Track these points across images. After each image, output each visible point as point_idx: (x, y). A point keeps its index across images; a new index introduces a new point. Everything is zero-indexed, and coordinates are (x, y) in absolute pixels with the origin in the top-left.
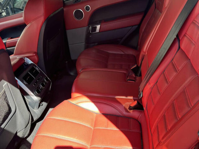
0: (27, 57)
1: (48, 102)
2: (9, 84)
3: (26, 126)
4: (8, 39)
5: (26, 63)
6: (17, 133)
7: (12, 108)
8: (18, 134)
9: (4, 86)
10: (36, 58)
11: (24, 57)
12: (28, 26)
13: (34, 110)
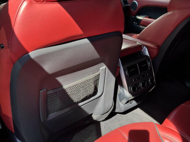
0: (147, 47)
1: (139, 103)
2: (107, 69)
3: (103, 114)
4: (146, 17)
5: (142, 53)
6: (92, 114)
7: (98, 92)
8: (93, 116)
9: (101, 68)
10: (155, 52)
11: (144, 45)
12: (169, 13)
13: (120, 103)
